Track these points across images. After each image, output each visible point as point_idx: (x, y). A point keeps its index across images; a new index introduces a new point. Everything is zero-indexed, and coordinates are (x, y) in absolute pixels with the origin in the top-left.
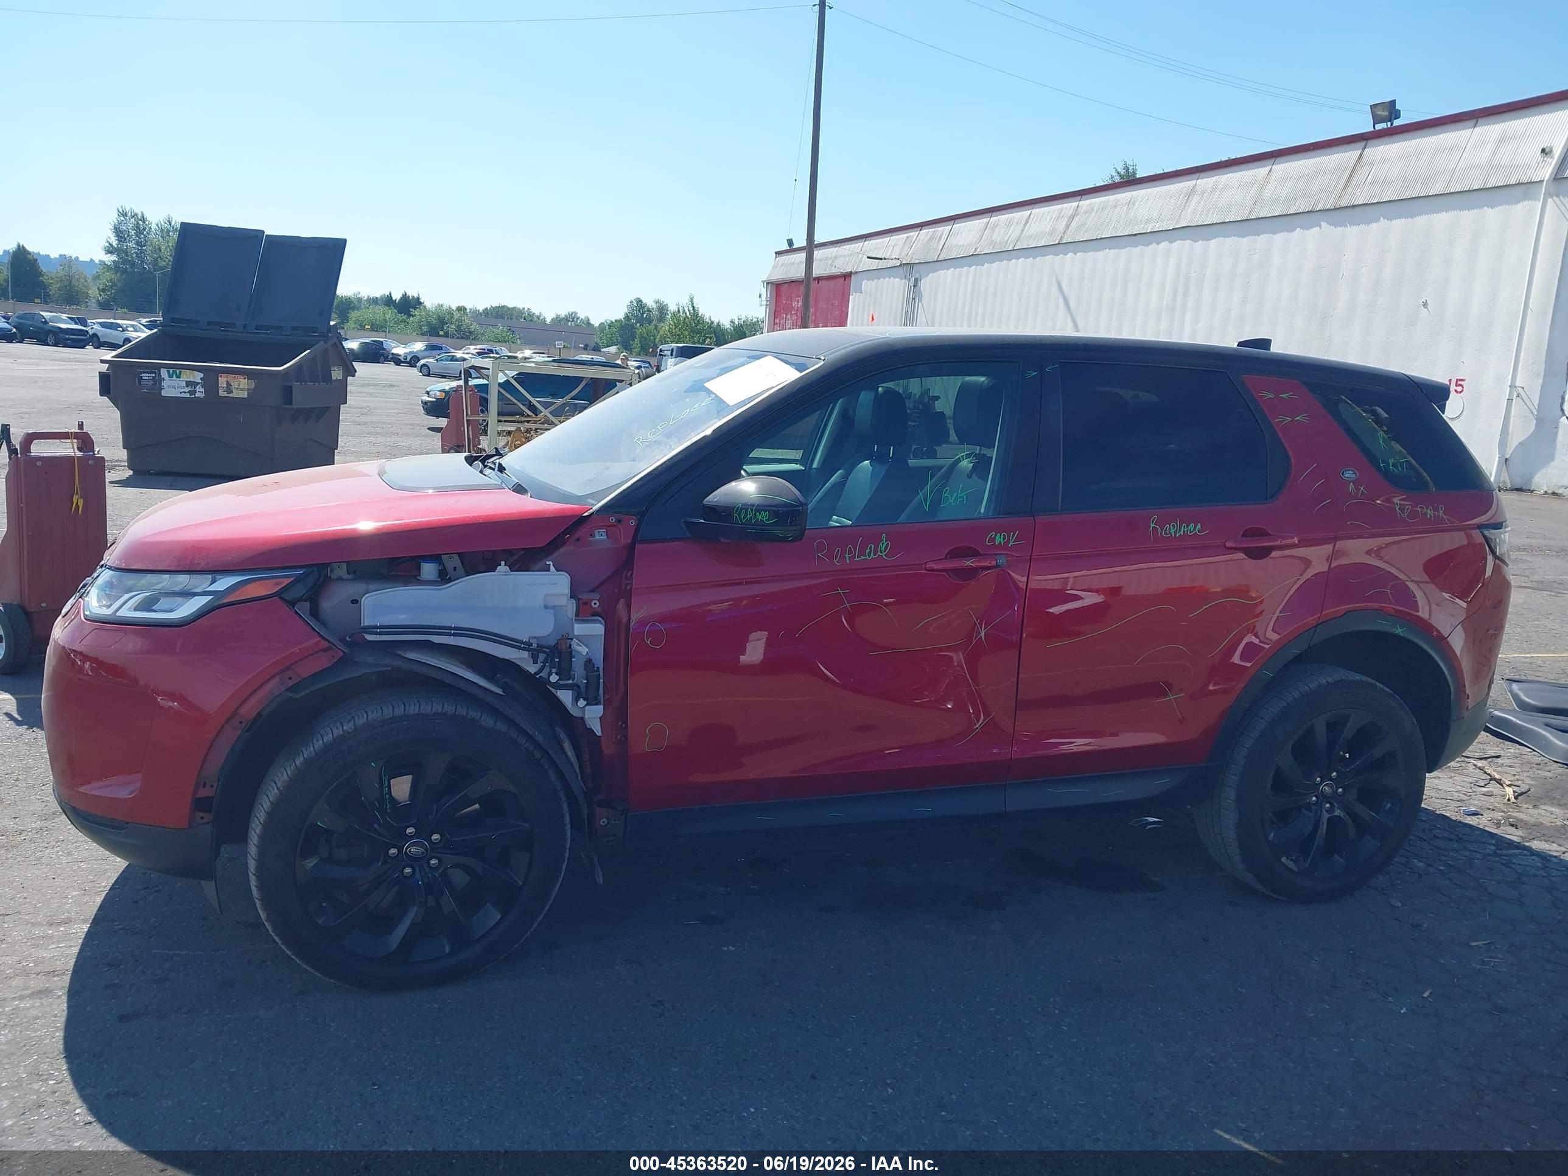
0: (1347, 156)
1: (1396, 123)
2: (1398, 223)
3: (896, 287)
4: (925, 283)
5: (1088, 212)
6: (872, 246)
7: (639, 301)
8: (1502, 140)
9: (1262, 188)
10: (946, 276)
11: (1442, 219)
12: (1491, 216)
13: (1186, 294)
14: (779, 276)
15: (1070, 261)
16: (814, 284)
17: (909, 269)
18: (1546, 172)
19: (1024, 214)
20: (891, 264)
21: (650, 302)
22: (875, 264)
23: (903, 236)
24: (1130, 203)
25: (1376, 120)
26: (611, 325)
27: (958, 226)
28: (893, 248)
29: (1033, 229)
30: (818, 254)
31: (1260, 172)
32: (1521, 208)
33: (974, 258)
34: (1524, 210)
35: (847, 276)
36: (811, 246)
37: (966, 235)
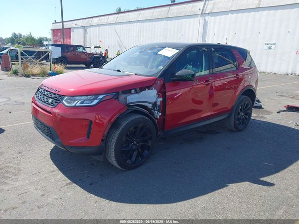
0: (167, 8)
1: (175, 3)
2: (177, 21)
3: (82, 31)
4: (88, 30)
5: (120, 17)
6: (75, 22)
7: (15, 33)
8: (192, 7)
9: (153, 14)
10: (92, 29)
11: (184, 20)
12: (192, 20)
13: (141, 33)
14: (54, 28)
15: (118, 27)
16: (64, 30)
17: (84, 27)
18: (200, 13)
19: (107, 17)
20: (79, 26)
21: (17, 34)
22: (76, 26)
23: (81, 21)
24: (129, 15)
25: (172, 2)
26: (8, 39)
27: (94, 19)
28: (80, 23)
29: (109, 20)
30: (64, 23)
31: (152, 10)
32: (196, 19)
33: (98, 25)
34: (197, 19)
35: (70, 29)
36: (63, 22)
37: (96, 21)
